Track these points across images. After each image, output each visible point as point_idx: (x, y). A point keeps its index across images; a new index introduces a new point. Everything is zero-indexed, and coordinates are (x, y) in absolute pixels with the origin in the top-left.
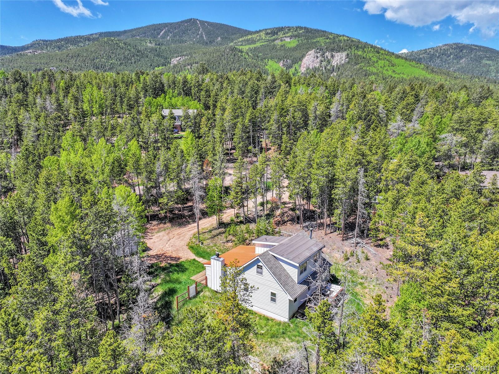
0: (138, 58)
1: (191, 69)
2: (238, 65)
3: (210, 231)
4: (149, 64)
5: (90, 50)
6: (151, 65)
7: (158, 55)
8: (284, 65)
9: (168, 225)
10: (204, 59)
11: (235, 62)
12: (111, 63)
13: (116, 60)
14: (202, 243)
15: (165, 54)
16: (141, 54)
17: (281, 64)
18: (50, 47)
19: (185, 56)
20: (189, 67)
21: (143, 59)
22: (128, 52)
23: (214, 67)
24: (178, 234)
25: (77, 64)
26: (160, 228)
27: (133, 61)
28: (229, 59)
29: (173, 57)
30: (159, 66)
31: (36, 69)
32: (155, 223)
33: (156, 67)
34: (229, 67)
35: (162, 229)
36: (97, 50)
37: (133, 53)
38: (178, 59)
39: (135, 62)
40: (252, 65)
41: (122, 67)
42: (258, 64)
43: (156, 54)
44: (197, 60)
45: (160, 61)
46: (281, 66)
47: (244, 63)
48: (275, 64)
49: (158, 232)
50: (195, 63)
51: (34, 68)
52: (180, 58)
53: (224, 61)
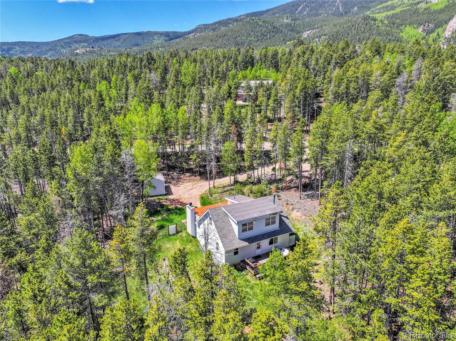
0: (273, 34)
1: (319, 41)
2: (368, 35)
3: (224, 187)
4: (282, 39)
5: (234, 30)
6: (284, 40)
7: (292, 30)
8: (424, 30)
9: (198, 178)
10: (334, 30)
11: (366, 31)
12: (250, 40)
13: (254, 37)
14: (211, 196)
15: (298, 29)
16: (276, 30)
17: (420, 30)
18: (208, 30)
19: (316, 29)
20: (317, 40)
21: (277, 35)
22: (265, 29)
23: (343, 38)
24: (200, 186)
25: (223, 43)
26: (190, 180)
27: (268, 37)
28: (360, 29)
29: (305, 31)
30: (291, 40)
31: (193, 49)
32: (188, 174)
33: (288, 41)
34: (357, 37)
35: (192, 180)
36: (240, 29)
37: (269, 29)
38: (308, 32)
39: (270, 38)
40: (385, 33)
41: (258, 43)
42: (392, 32)
43: (290, 29)
44: (326, 32)
45: (293, 35)
46: (420, 31)
47: (375, 32)
48: (413, 29)
49: (188, 182)
50: (324, 35)
51: (191, 49)
52: (311, 31)
53: (353, 31)
